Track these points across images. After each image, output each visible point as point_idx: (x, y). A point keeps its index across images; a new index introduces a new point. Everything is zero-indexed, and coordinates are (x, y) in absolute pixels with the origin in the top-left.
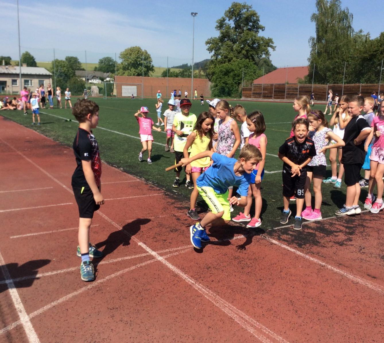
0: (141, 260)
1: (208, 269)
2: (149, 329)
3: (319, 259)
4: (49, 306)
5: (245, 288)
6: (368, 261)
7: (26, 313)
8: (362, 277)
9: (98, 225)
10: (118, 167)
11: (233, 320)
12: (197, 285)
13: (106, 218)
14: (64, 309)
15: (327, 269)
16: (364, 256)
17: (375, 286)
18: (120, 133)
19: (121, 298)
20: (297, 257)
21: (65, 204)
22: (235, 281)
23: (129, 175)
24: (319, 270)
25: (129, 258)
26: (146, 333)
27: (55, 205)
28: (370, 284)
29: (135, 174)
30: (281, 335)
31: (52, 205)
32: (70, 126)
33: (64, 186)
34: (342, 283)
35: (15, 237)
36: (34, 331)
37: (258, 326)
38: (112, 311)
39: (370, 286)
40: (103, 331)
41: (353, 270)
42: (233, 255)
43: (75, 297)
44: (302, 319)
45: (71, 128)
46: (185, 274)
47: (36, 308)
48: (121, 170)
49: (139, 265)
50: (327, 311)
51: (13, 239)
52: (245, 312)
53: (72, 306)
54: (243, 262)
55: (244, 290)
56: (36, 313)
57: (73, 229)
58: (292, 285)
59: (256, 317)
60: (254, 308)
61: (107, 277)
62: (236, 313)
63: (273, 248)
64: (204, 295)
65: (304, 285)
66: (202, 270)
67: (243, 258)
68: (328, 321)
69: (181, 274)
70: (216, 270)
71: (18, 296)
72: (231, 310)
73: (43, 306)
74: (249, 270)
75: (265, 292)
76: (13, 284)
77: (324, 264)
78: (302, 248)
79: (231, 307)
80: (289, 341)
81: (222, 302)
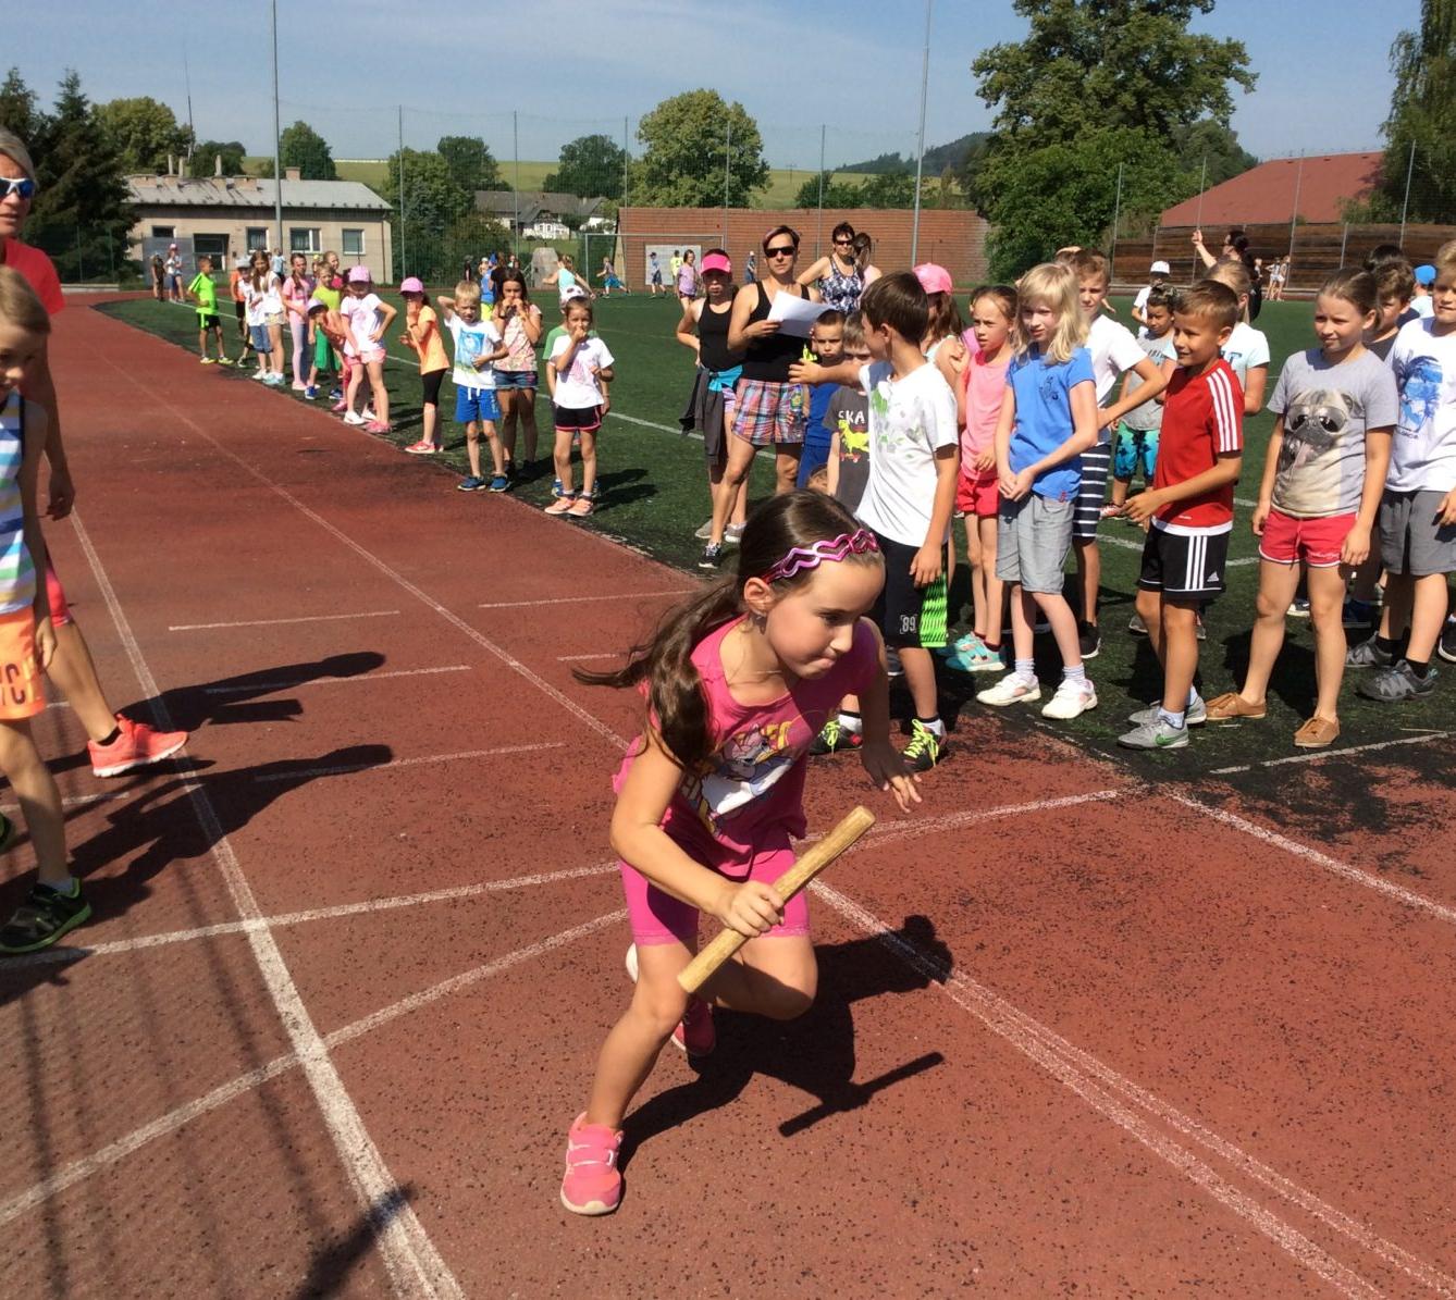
1: (964, 905)
3: (1401, 883)
4: (394, 1010)
5: (1106, 975)
7: (313, 1031)
9: (559, 745)
10: (633, 544)
11: (1056, 1084)
13: (592, 721)
14: (447, 1023)
15: (1433, 917)
20: (1314, 874)
21: (442, 670)
22: (1067, 948)
23: (674, 573)
24: (1398, 922)
27: (407, 673)
30: (1238, 1141)
33: (440, 609)
35: (272, 778)
36: (341, 1091)
37: (1151, 1106)
42: (1062, 860)
43: (486, 982)
47: (343, 1018)
48: (640, 553)
50: (1423, 1066)
51: (266, 783)
52: (1102, 1058)
54: (1101, 886)
55: (1100, 982)
56: (348, 1031)
58: (1287, 971)
59: (1146, 1075)
60: (1139, 1047)
62: (1068, 1061)
65: (1336, 972)
66: (943, 908)
67: (1099, 872)
68: (1426, 1101)
69: (864, 918)
70: (996, 911)
71: (286, 973)
72: (1051, 1049)
73: (372, 1009)
74: (1125, 913)
75: (1185, 991)
76: (269, 936)
77: (1421, 901)
78: (1335, 841)
79: (1049, 1038)
80: (1271, 1164)
81: (1018, 1021)
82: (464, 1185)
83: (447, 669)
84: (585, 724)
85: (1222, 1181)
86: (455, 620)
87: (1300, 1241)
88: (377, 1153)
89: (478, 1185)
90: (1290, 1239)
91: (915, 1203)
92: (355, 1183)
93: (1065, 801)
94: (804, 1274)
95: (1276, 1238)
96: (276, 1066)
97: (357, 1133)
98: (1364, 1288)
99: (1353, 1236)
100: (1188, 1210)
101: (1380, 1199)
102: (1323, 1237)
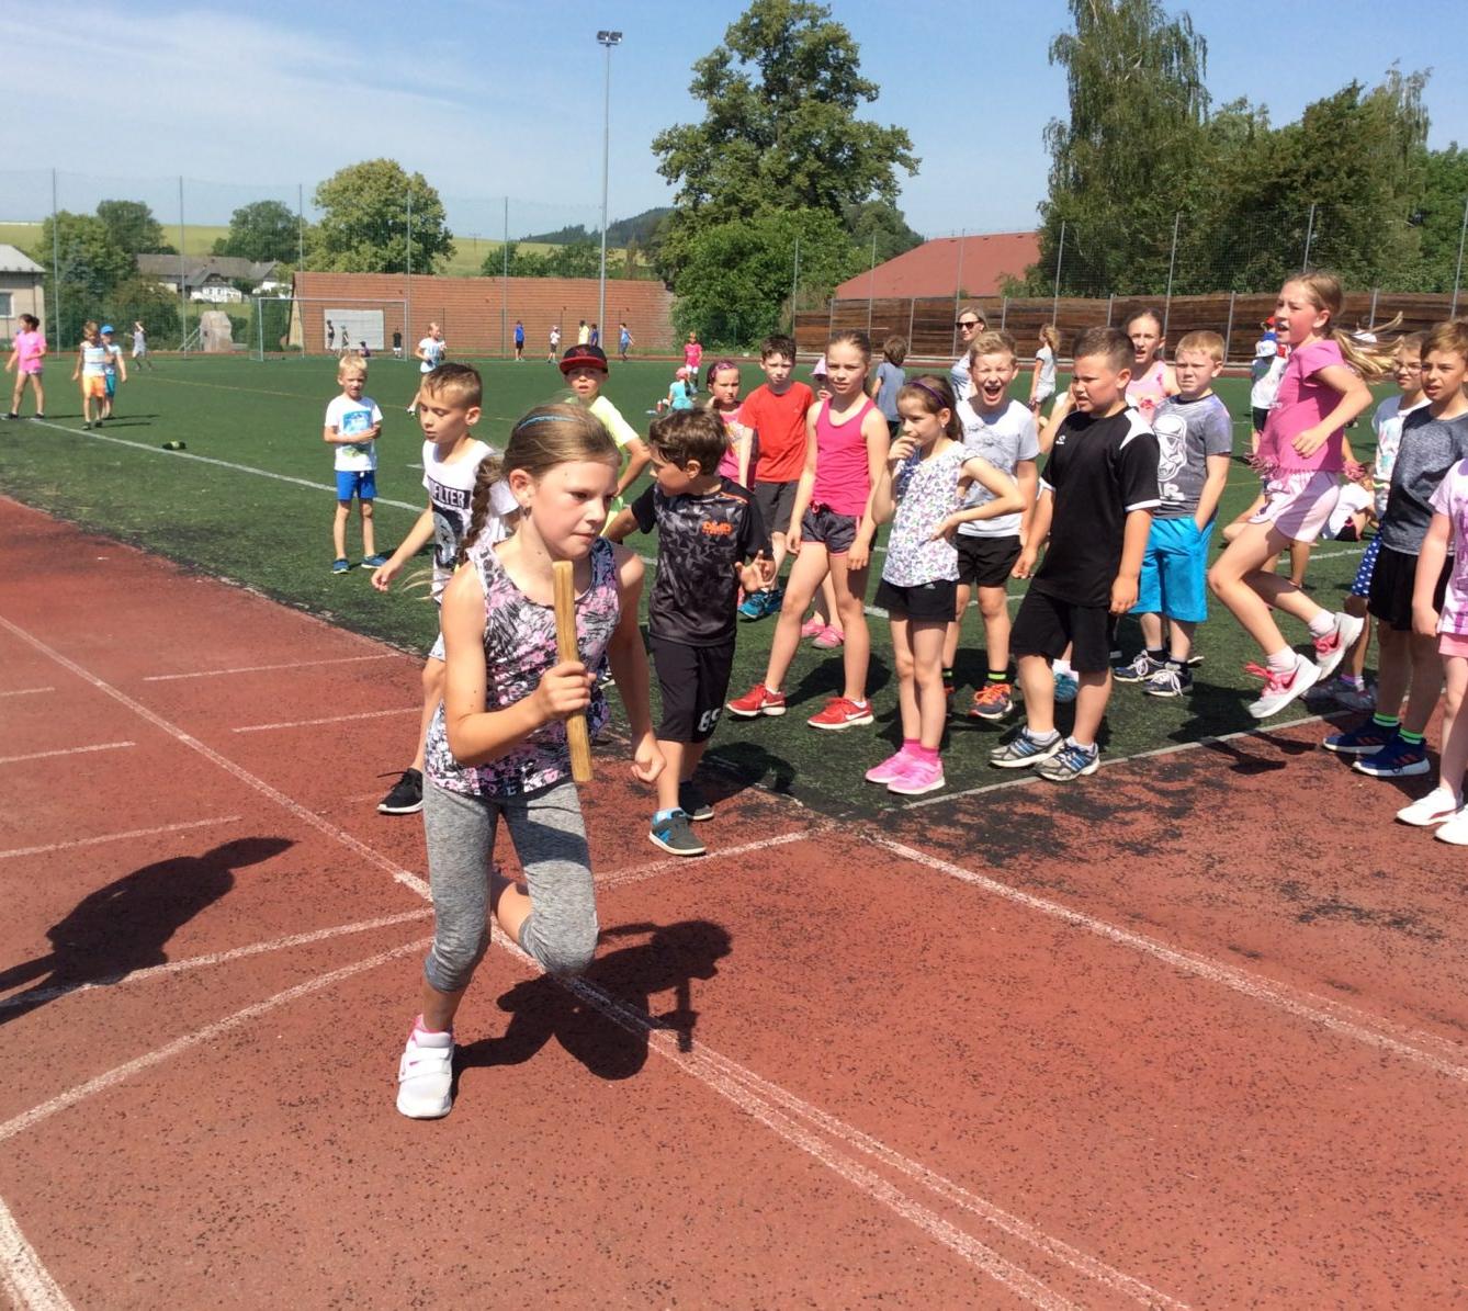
0: (409, 932)
2: (438, 1165)
3: (1062, 902)
4: (51, 1106)
5: (795, 1009)
6: (1234, 902)
8: (1211, 954)
9: (235, 818)
10: (315, 610)
11: (746, 1117)
12: (617, 1007)
13: (270, 791)
14: (113, 1114)
16: (1220, 885)
17: (1255, 982)
18: (320, 486)
19: (332, 1065)
20: (984, 899)
21: (102, 747)
22: (757, 987)
23: (358, 637)
24: (1059, 940)
25: (361, 927)
26: (427, 1177)
27: (64, 752)
28: (1237, 978)
29: (384, 633)
30: (917, 1157)
31: (50, 753)
32: (118, 463)
33: (99, 683)
34: (1138, 978)
37: (837, 1130)
38: (294, 1110)
39: (1237, 983)
40: (264, 1178)
41: (1179, 933)
42: (754, 902)
43: (154, 1069)
44: (994, 1100)
45: (121, 470)
48: (324, 620)
49: (398, 952)
52: (790, 1089)
53: (142, 1099)
55: (790, 1016)
57: (138, 833)
58: (961, 991)
59: (832, 1101)
60: (825, 1075)
61: (277, 998)
62: (758, 1094)
63: (897, 873)
67: (788, 911)
72: (742, 1085)
73: (28, 1107)
75: (868, 1018)
77: (1080, 918)
78: (1002, 867)
79: (740, 1075)
80: (947, 1176)
81: (710, 1061)
82: (133, 1280)
83: (108, 746)
84: (262, 796)
85: (903, 1197)
86: (116, 694)
87: (976, 1246)
88: (35, 1256)
89: (148, 1278)
90: (966, 1245)
91: (609, 1249)
92: (10, 1290)
95: (953, 1246)
97: (12, 1237)
98: (1033, 1285)
99: (1023, 1237)
101: (1047, 1199)
102: (995, 1239)
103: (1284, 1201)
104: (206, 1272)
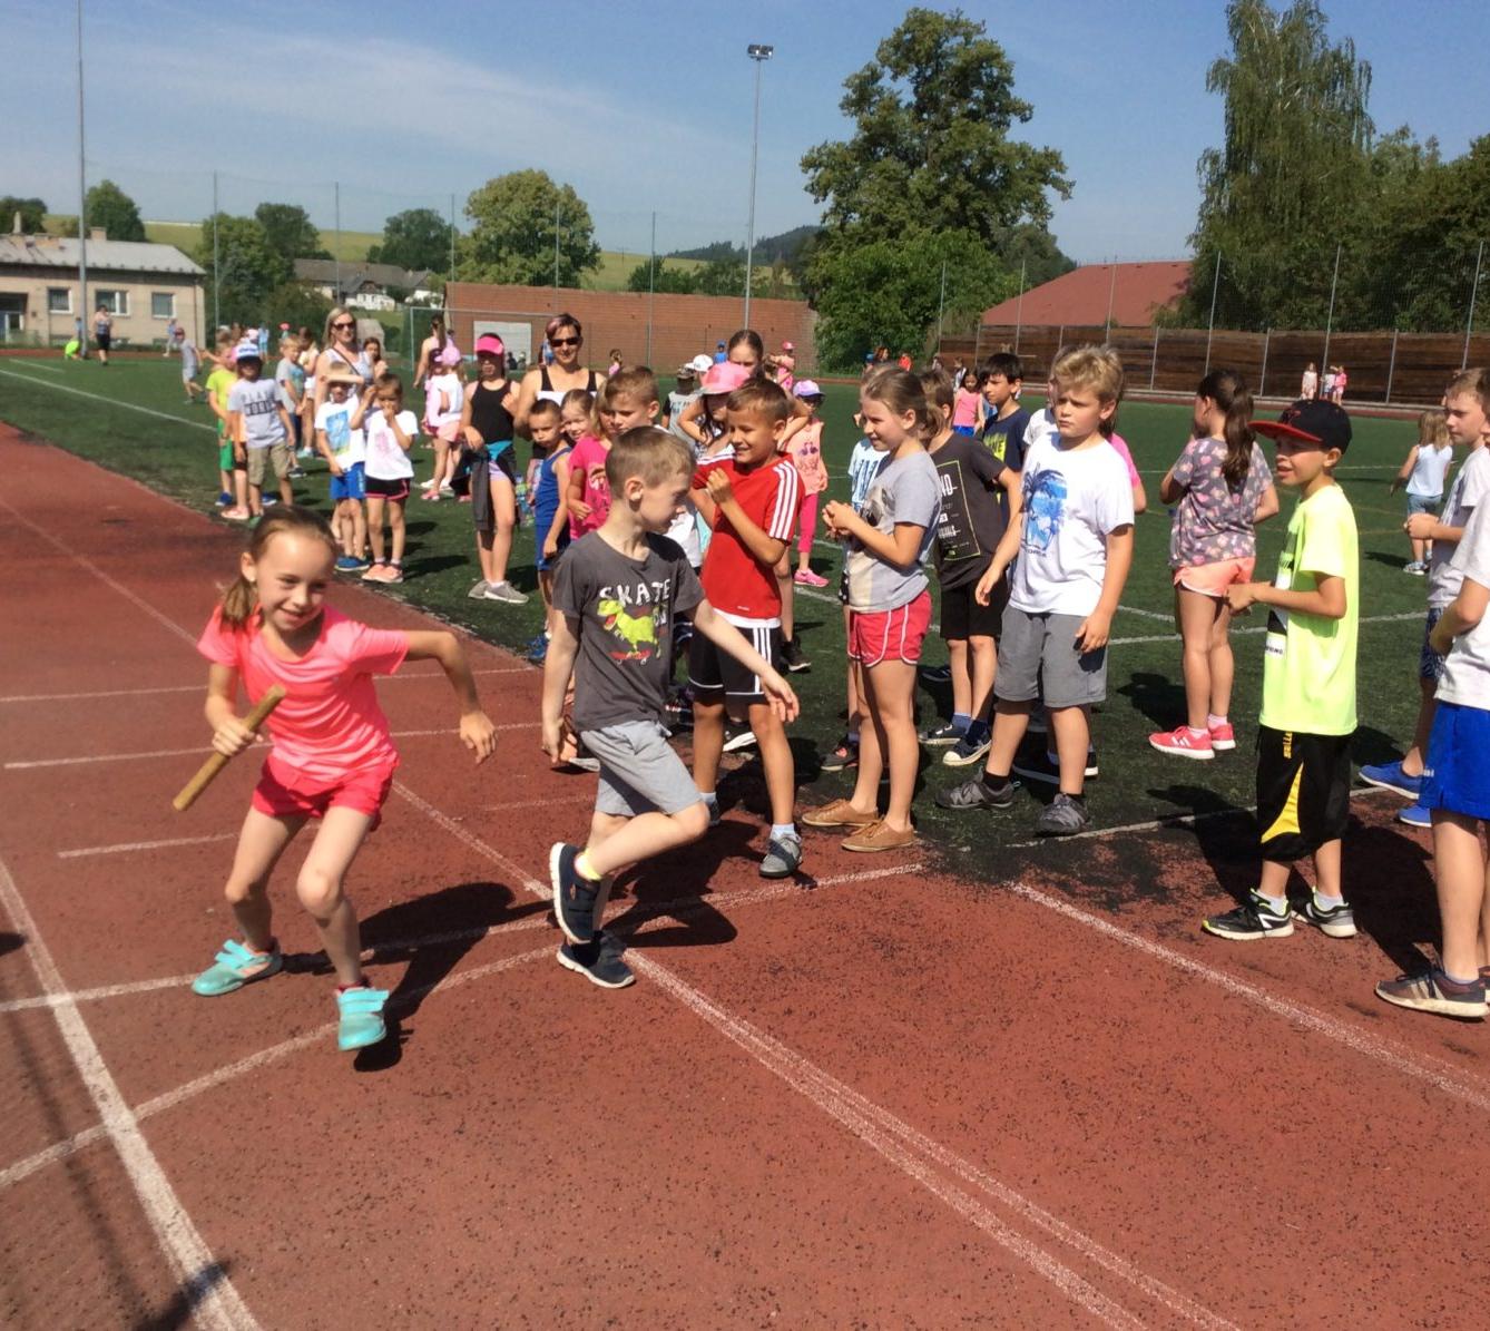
1: (775, 973)
4: (205, 1082)
5: (905, 1037)
7: (122, 1103)
8: (1329, 1010)
10: (456, 622)
11: (853, 1138)
12: (732, 1023)
14: (260, 1093)
15: (1205, 981)
17: (1370, 1040)
19: (462, 1060)
20: (1099, 941)
23: (495, 648)
28: (1353, 1036)
29: (519, 646)
30: (1019, 1188)
34: (1251, 1029)
35: (76, 853)
36: (152, 1160)
37: (941, 1157)
38: (427, 1101)
39: (1353, 1042)
40: (398, 1162)
41: (1297, 987)
43: (298, 1054)
44: (1100, 1138)
46: (692, 987)
47: (154, 1090)
49: (526, 957)
50: (1189, 1117)
51: (68, 858)
52: (897, 1114)
53: (288, 1082)
54: (904, 954)
55: (898, 1044)
56: (158, 1103)
59: (937, 1128)
60: (932, 1103)
62: (866, 1117)
64: (756, 1056)
65: (1116, 1032)
66: (754, 976)
67: (902, 940)
68: (1191, 1149)
69: (678, 987)
70: (804, 978)
71: (92, 1047)
72: (850, 1106)
73: (183, 1081)
74: (925, 979)
75: (976, 1050)
76: (75, 1012)
77: (1194, 966)
78: (1119, 910)
79: (848, 1096)
80: (1048, 1209)
81: (820, 1081)
82: (276, 1248)
85: (1004, 1225)
87: (1073, 1279)
88: (188, 1220)
89: (290, 1248)
90: (1063, 1277)
91: (717, 1253)
93: (874, 874)
94: (610, 1322)
95: (1052, 1277)
96: (84, 1137)
97: (168, 1200)
98: (1129, 1320)
99: (1121, 1274)
100: (972, 1253)
101: (1146, 1238)
102: (1094, 1275)
103: (1387, 1258)
104: (343, 1246)
